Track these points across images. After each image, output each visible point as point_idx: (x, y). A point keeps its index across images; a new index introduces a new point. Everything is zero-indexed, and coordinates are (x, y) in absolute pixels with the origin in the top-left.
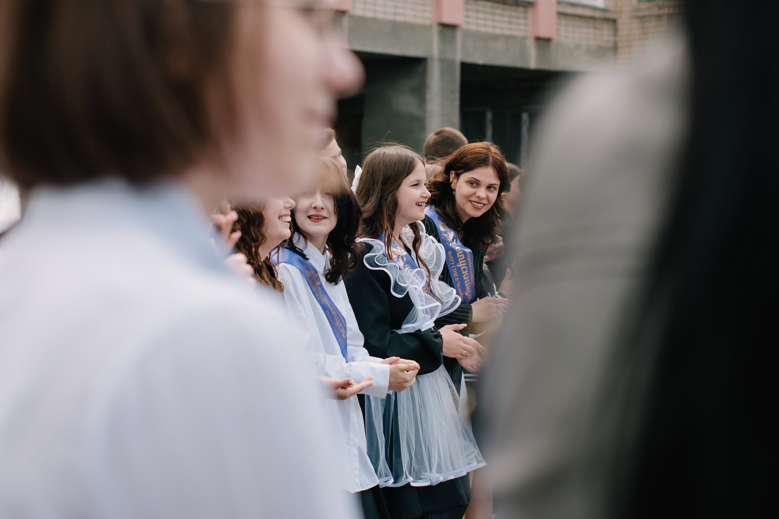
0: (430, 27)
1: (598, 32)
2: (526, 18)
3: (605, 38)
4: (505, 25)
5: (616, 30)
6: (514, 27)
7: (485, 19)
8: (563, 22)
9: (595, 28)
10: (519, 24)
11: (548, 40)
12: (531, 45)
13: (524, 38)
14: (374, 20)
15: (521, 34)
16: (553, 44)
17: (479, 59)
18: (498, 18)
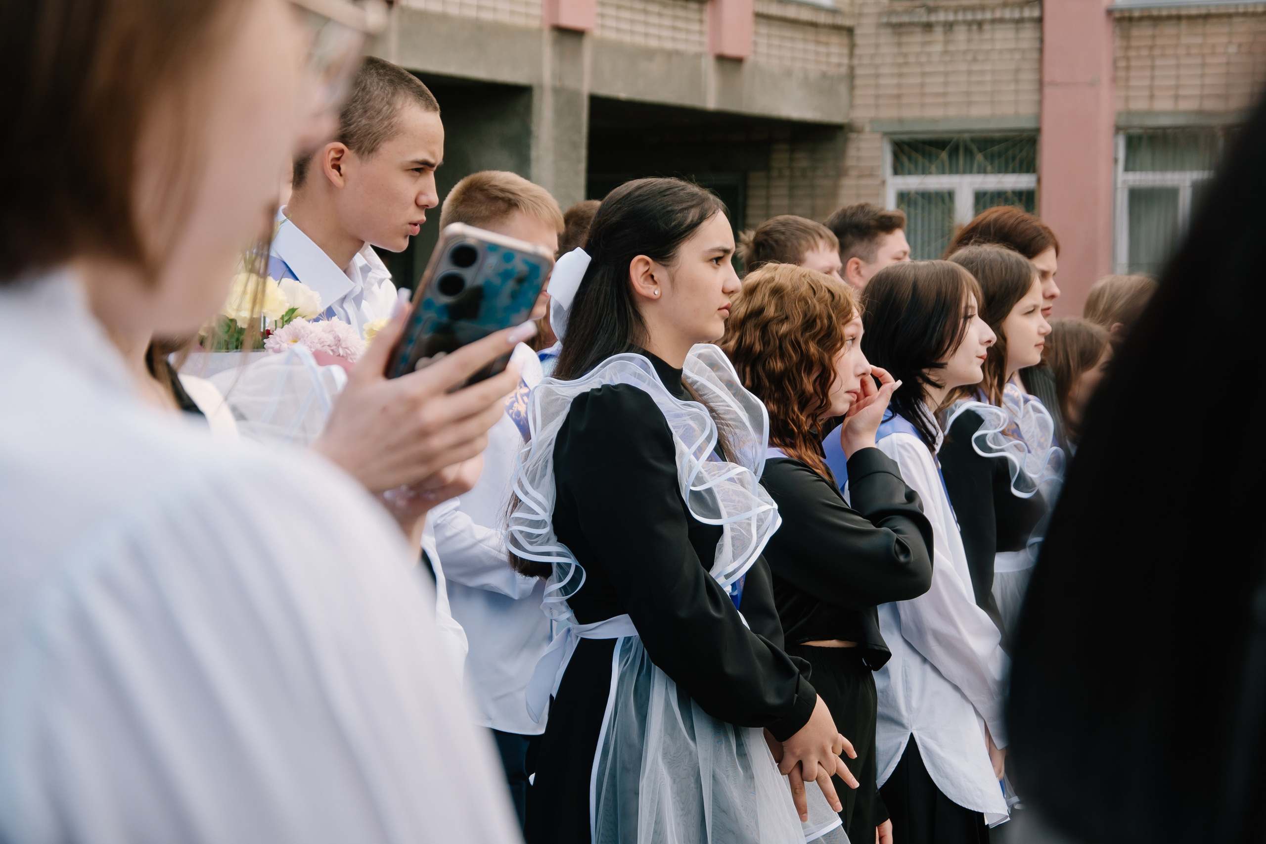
0: (540, 30)
1: (822, 49)
2: (701, 21)
3: (835, 60)
4: (665, 33)
5: (852, 46)
6: (682, 36)
7: (632, 21)
8: (763, 30)
9: (818, 42)
10: (688, 31)
11: (738, 61)
12: (709, 66)
13: (698, 56)
14: (443, 18)
15: (693, 49)
16: (747, 67)
17: (621, 90)
18: (654, 20)
